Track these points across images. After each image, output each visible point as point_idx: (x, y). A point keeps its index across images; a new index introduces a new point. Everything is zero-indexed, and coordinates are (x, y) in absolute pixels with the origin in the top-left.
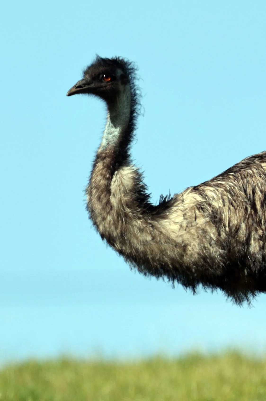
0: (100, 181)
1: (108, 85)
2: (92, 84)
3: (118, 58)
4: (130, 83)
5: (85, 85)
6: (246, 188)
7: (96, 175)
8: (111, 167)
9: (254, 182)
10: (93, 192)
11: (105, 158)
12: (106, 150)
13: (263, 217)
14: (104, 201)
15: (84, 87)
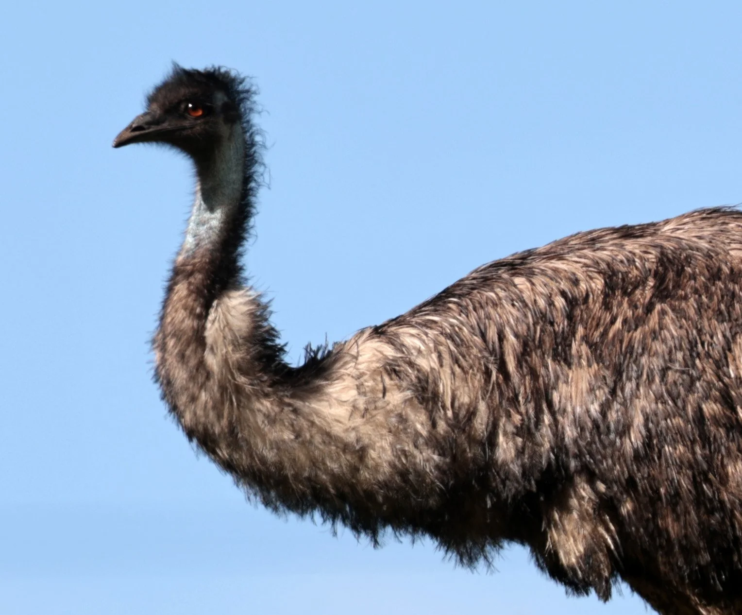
0: (183, 321)
1: (197, 125)
2: (163, 122)
3: (217, 68)
4: (243, 121)
5: (149, 124)
6: (486, 328)
7: (173, 310)
8: (206, 291)
9: (500, 317)
10: (168, 343)
11: (191, 274)
12: (194, 258)
13: (522, 388)
14: (193, 362)
15: (149, 128)
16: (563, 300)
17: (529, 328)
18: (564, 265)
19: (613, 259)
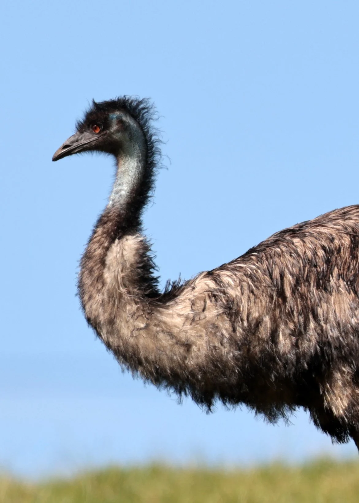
5: (73, 142)
6: (272, 271)
8: (113, 233)
9: (282, 263)
13: (295, 307)
15: (72, 145)
16: (323, 252)
17: (300, 270)
18: (326, 230)
19: (356, 225)
